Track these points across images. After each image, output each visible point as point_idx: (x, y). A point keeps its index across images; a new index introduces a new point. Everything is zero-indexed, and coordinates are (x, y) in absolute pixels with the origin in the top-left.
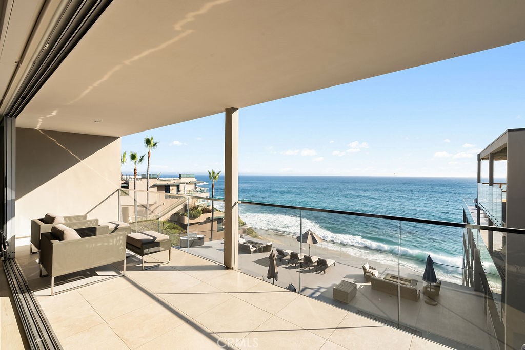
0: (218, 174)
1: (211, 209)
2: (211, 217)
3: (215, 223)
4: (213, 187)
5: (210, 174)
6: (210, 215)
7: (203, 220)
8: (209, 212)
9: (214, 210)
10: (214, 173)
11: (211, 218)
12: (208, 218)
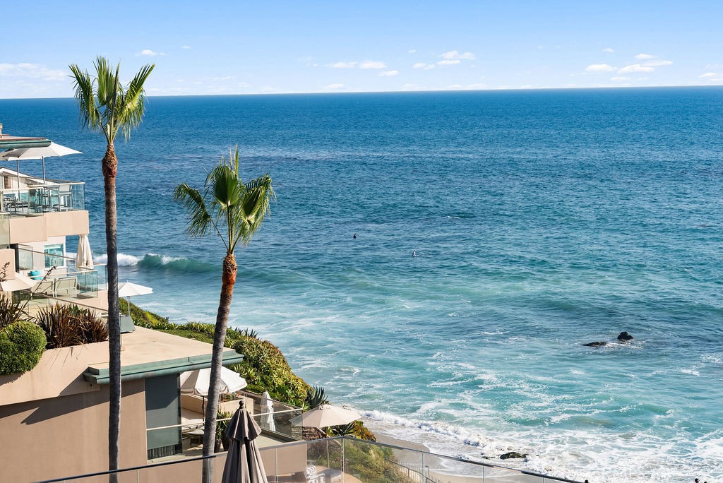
0: (137, 84)
1: (101, 316)
2: (103, 365)
3: (133, 406)
4: (108, 172)
5: (84, 85)
6: (95, 355)
7: (53, 389)
8: (91, 333)
9: (125, 321)
10: (109, 82)
11: (104, 376)
12: (88, 376)
